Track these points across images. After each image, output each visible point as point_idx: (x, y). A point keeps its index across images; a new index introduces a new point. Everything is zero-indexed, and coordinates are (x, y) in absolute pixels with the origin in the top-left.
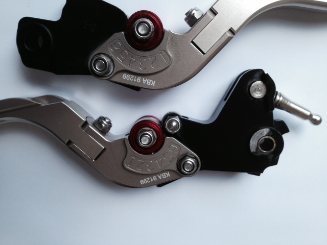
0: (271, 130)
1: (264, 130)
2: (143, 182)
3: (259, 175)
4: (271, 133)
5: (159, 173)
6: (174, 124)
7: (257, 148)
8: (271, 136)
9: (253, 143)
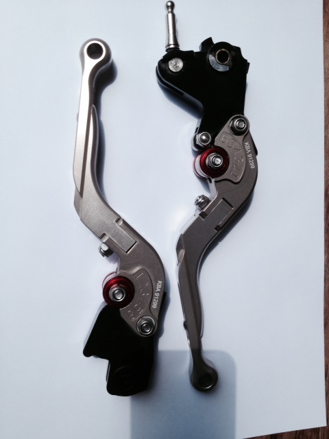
0: (211, 53)
1: (210, 59)
2: (253, 167)
3: (249, 64)
4: (213, 53)
5: (246, 151)
6: (204, 137)
7: (226, 65)
8: (215, 53)
9: (221, 68)
